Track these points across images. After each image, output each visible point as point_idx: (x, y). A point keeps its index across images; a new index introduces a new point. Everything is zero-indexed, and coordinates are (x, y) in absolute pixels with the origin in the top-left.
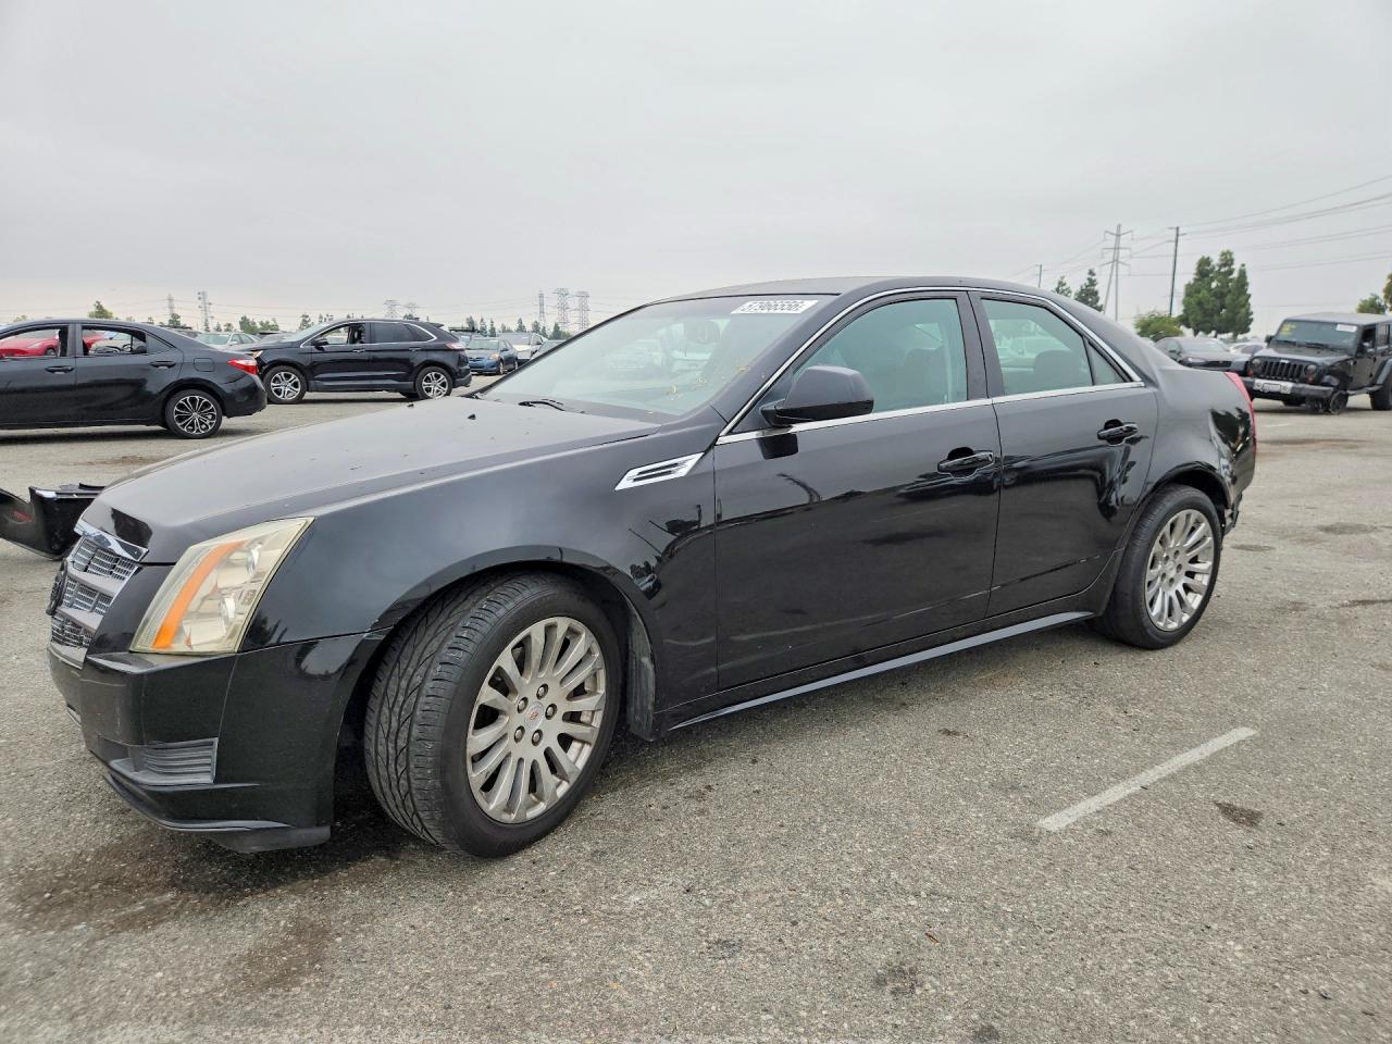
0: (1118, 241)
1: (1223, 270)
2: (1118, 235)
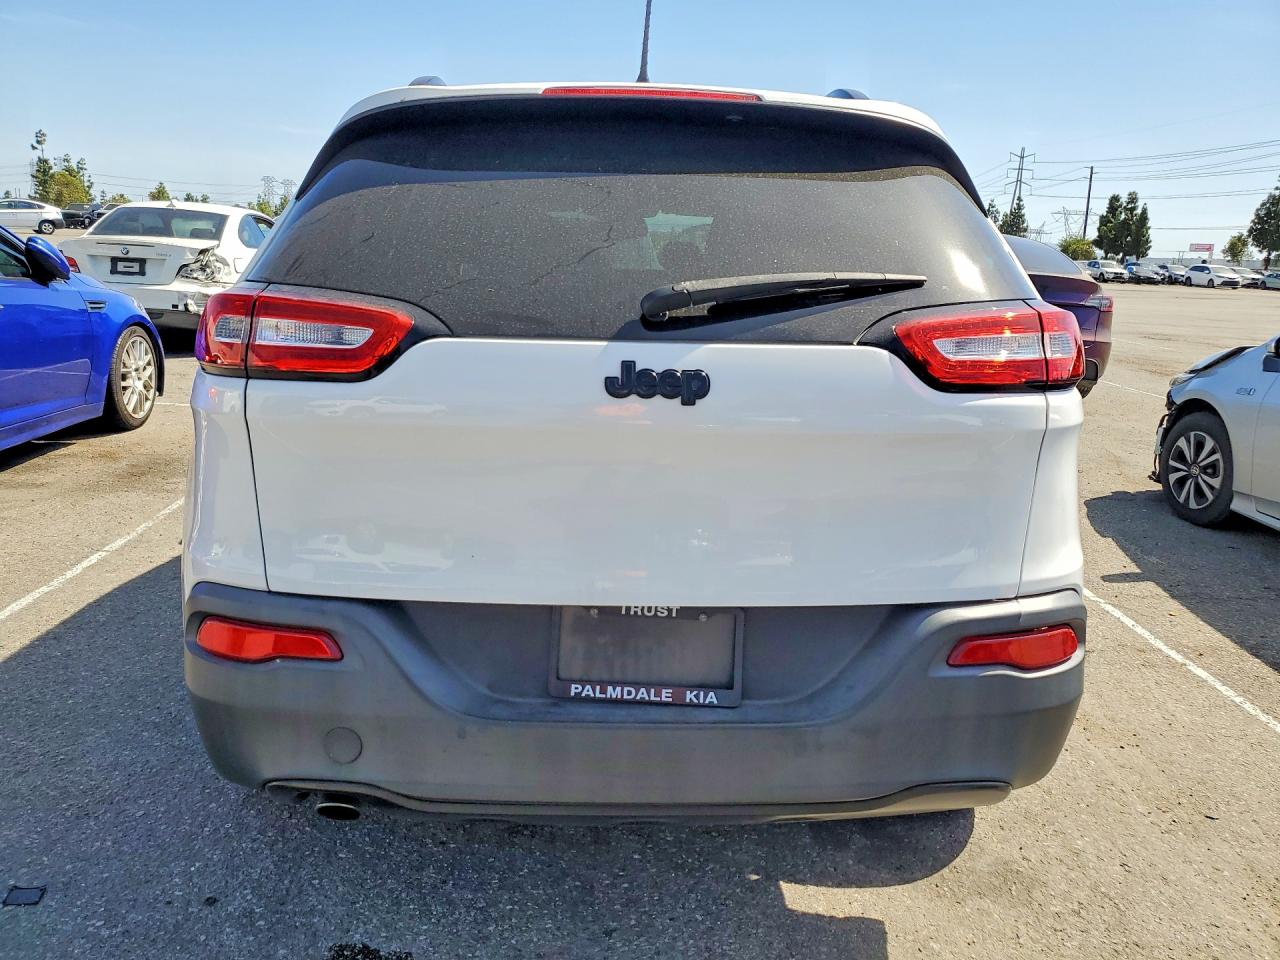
0: (1021, 163)
1: (1130, 206)
2: (1022, 157)
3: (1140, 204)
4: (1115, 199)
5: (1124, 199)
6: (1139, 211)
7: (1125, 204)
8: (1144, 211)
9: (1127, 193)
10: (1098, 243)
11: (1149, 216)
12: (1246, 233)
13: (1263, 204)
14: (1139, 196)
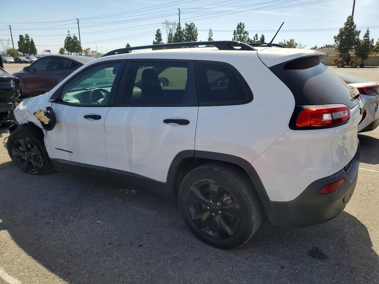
1: (27, 39)
3: (30, 38)
4: (21, 36)
5: (24, 36)
6: (30, 40)
7: (25, 38)
8: (32, 40)
9: (25, 34)
10: (20, 50)
11: (34, 42)
12: (63, 47)
13: (66, 39)
14: (29, 35)
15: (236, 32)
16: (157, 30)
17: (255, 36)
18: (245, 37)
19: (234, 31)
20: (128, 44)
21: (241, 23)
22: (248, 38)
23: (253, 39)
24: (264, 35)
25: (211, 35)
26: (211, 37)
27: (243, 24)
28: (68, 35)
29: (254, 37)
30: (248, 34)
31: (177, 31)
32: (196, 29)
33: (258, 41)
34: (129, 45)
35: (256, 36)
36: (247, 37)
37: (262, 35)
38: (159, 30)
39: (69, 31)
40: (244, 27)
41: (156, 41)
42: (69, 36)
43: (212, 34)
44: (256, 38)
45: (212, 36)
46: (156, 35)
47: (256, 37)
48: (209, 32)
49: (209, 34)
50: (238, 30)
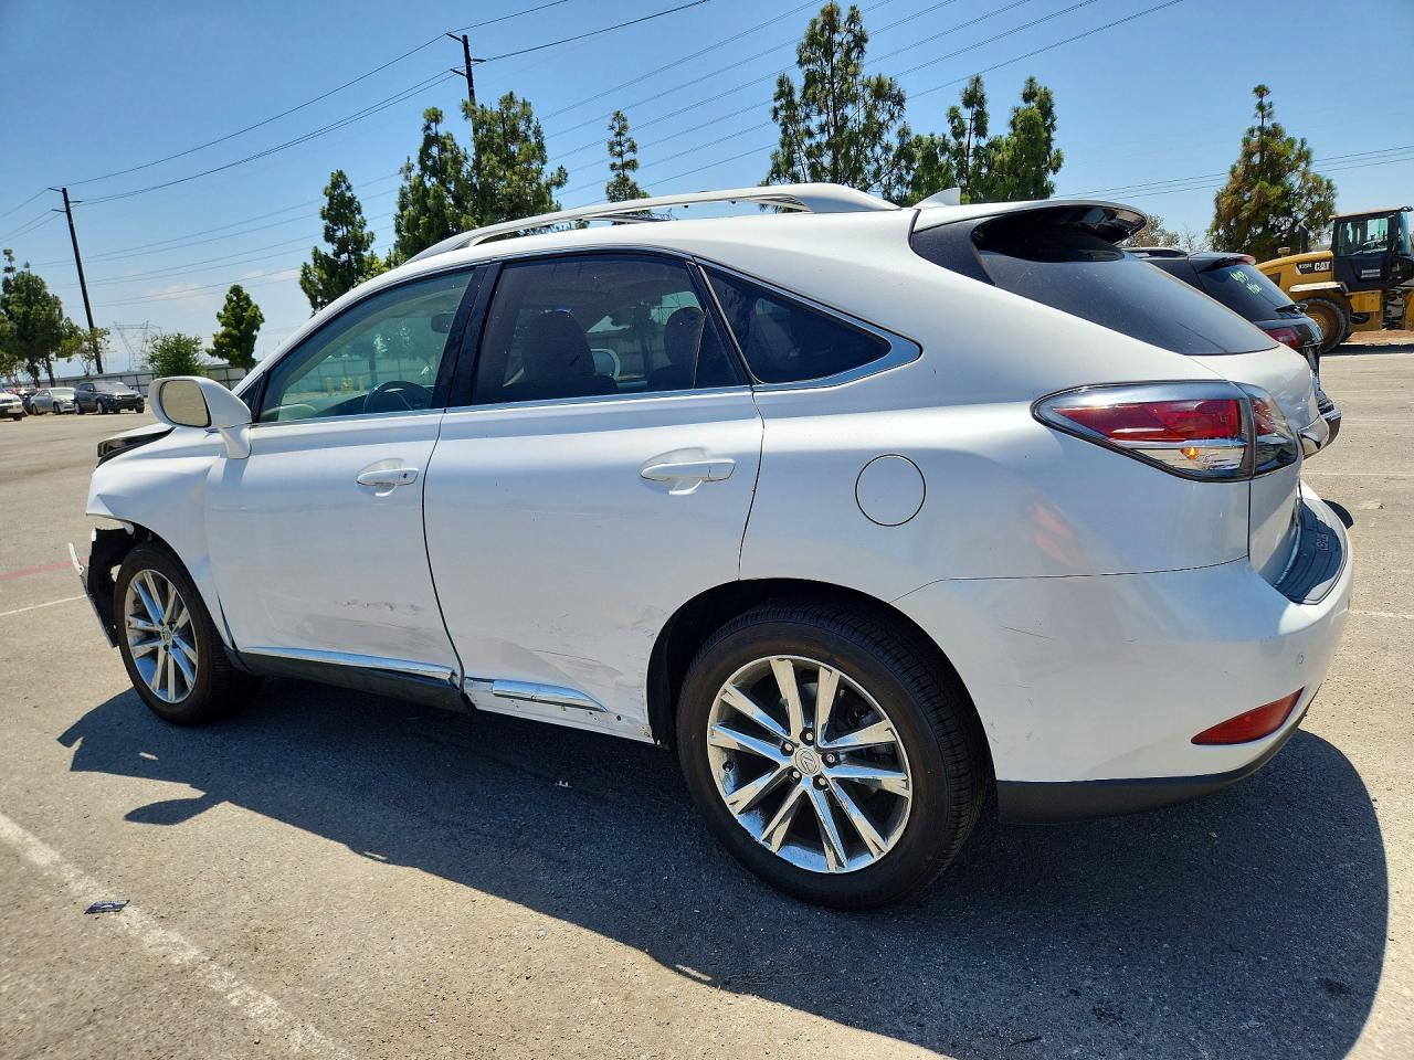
15: (791, 91)
16: (329, 184)
17: (958, 103)
18: (873, 132)
19: (781, 83)
20: (236, 290)
21: (830, 16)
22: (903, 133)
23: (943, 129)
24: (1041, 84)
25: (628, 157)
26: (632, 176)
27: (854, 18)
28: (8, 270)
29: (953, 115)
30: (899, 101)
31: (424, 168)
32: (538, 133)
33: (993, 145)
34: (245, 291)
35: (974, 98)
36: (895, 127)
37: (1021, 88)
38: (339, 180)
39: (7, 253)
40: (860, 41)
41: (329, 249)
42: (10, 276)
43: (633, 148)
44: (968, 124)
45: (632, 165)
46: (324, 217)
47: (967, 114)
48: (611, 136)
49: (611, 150)
50: (811, 79)
